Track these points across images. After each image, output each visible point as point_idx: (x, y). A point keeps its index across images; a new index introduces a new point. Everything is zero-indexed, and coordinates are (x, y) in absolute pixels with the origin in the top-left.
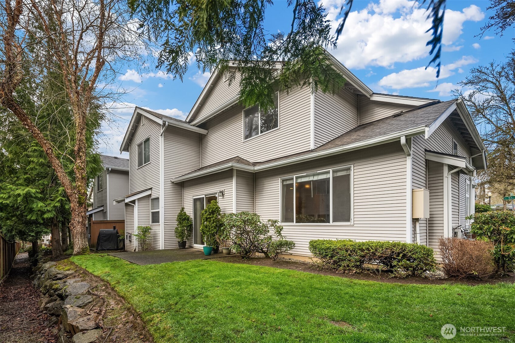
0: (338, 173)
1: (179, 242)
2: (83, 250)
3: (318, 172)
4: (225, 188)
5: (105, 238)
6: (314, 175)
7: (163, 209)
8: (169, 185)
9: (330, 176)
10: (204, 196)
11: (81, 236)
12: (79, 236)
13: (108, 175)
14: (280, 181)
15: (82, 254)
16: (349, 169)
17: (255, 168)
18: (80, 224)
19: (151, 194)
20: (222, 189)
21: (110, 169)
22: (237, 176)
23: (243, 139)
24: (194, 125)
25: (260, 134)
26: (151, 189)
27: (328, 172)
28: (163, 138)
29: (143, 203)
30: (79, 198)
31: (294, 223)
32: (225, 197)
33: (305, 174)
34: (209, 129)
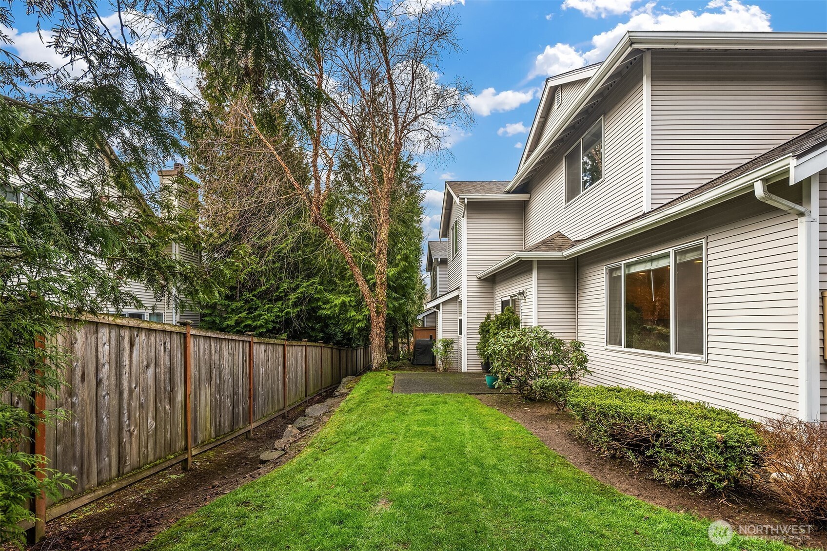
0: (688, 255)
1: (482, 363)
2: (381, 366)
3: (653, 254)
4: (526, 287)
5: (420, 350)
6: (652, 260)
7: (466, 316)
8: (475, 282)
9: (670, 262)
10: (509, 298)
11: (379, 350)
12: (377, 350)
13: (438, 267)
14: (604, 271)
15: (379, 371)
16: (699, 248)
17: (564, 254)
18: (378, 336)
19: (458, 295)
20: (522, 289)
21: (439, 260)
22: (538, 268)
23: (564, 204)
24: (508, 192)
25: (582, 193)
26: (458, 288)
27: (667, 256)
28: (466, 220)
29: (450, 307)
30: (377, 307)
31: (622, 348)
32: (527, 301)
33: (635, 259)
34: (531, 191)
